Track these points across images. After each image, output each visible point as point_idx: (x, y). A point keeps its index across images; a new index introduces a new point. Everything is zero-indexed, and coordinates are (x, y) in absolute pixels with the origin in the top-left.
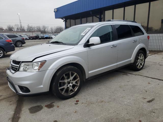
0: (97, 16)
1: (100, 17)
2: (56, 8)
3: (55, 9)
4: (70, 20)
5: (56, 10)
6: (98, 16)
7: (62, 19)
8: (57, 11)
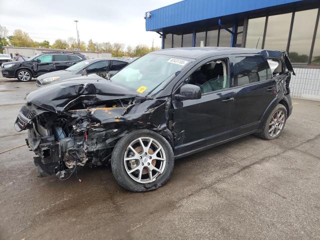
0: (229, 29)
1: (234, 32)
2: (150, 11)
3: (146, 13)
4: (173, 36)
5: (148, 15)
6: (231, 29)
7: (158, 32)
8: (150, 16)
